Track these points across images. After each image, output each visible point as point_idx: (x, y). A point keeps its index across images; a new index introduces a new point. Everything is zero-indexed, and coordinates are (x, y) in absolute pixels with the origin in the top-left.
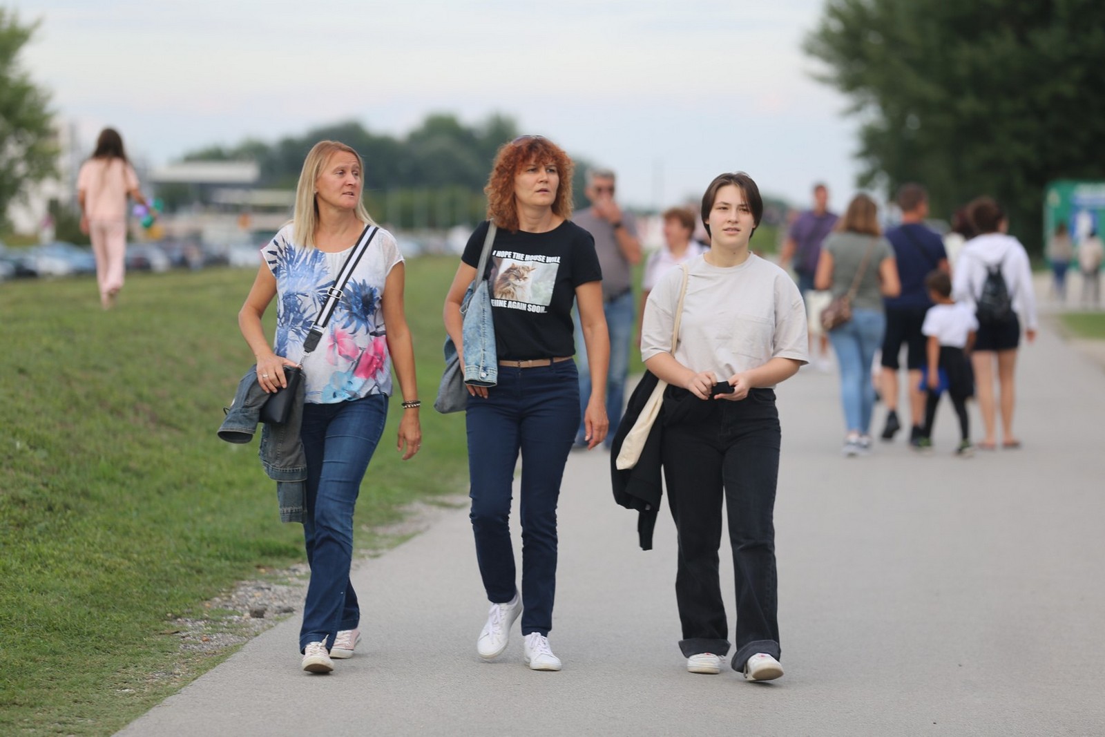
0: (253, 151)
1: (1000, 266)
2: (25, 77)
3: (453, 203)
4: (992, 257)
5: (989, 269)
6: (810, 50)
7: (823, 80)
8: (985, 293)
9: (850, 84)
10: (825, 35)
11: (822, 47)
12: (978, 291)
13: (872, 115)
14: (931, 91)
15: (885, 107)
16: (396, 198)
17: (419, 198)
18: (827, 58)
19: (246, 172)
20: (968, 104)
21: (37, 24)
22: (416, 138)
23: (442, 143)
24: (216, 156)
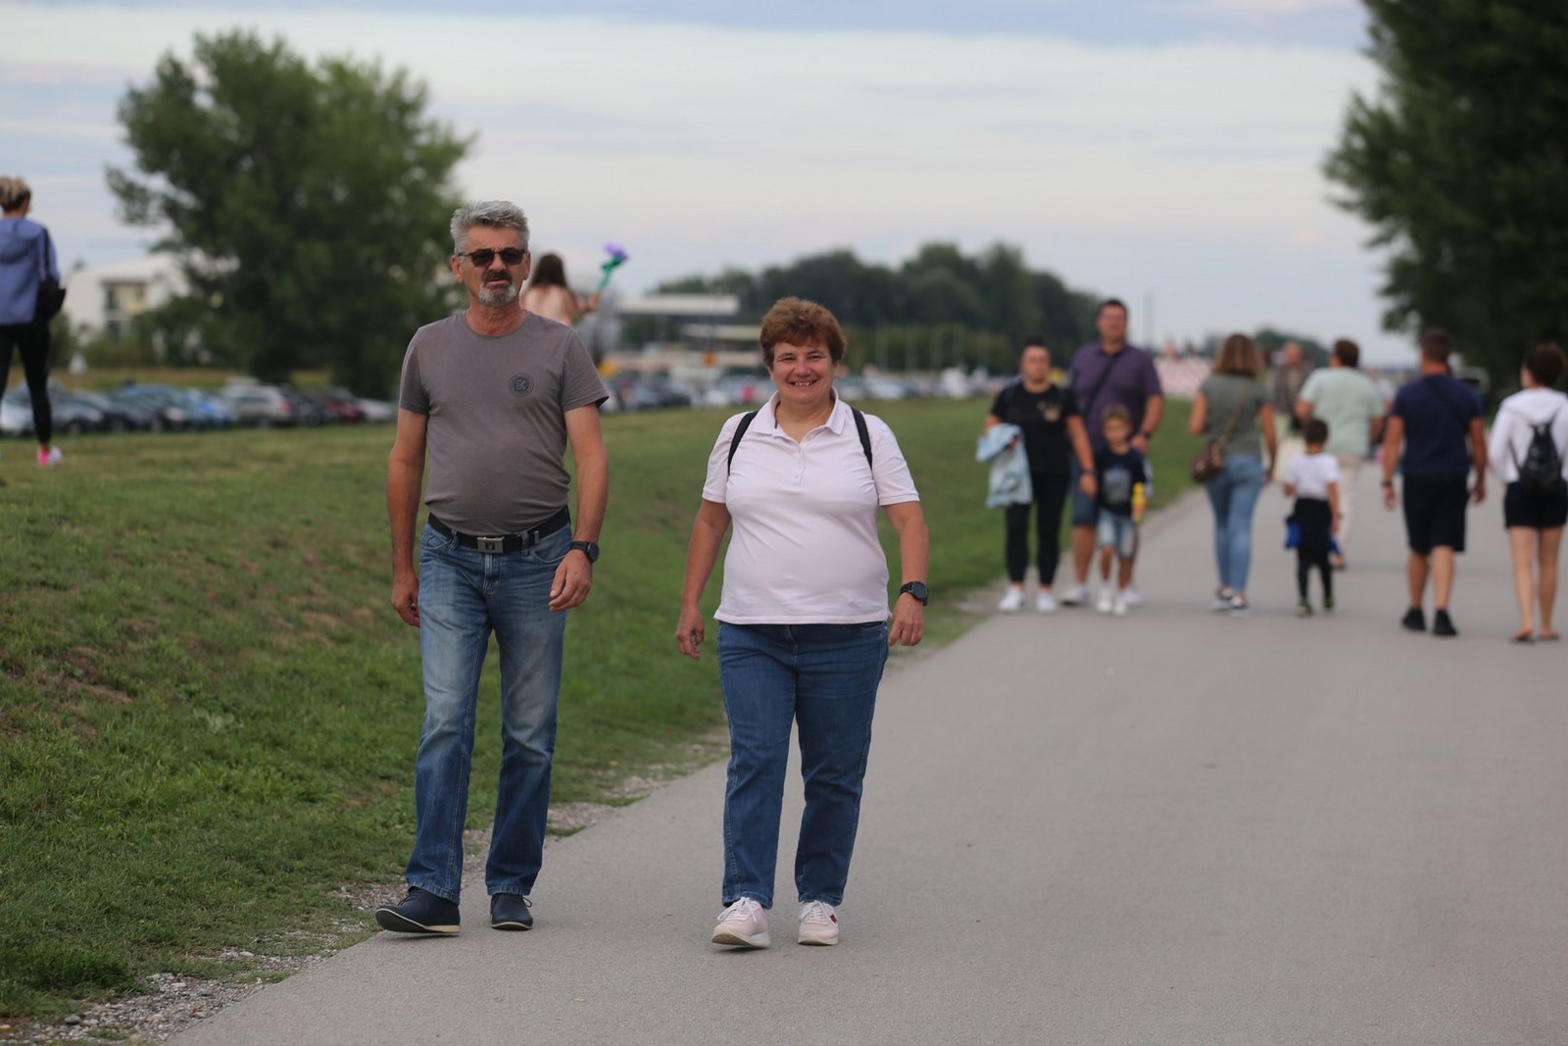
0: (735, 283)
1: (1548, 426)
2: (458, 195)
3: (948, 340)
4: (1540, 416)
5: (1535, 428)
6: (1331, 172)
7: (1346, 206)
8: (1530, 458)
9: (1376, 211)
10: (1347, 155)
11: (1344, 168)
12: (1522, 455)
13: (1402, 246)
14: (1465, 218)
15: (1415, 236)
16: (886, 335)
17: (910, 335)
18: (1351, 182)
19: (728, 305)
20: (1507, 233)
21: (474, 138)
22: (909, 268)
23: (941, 275)
24: (693, 287)
